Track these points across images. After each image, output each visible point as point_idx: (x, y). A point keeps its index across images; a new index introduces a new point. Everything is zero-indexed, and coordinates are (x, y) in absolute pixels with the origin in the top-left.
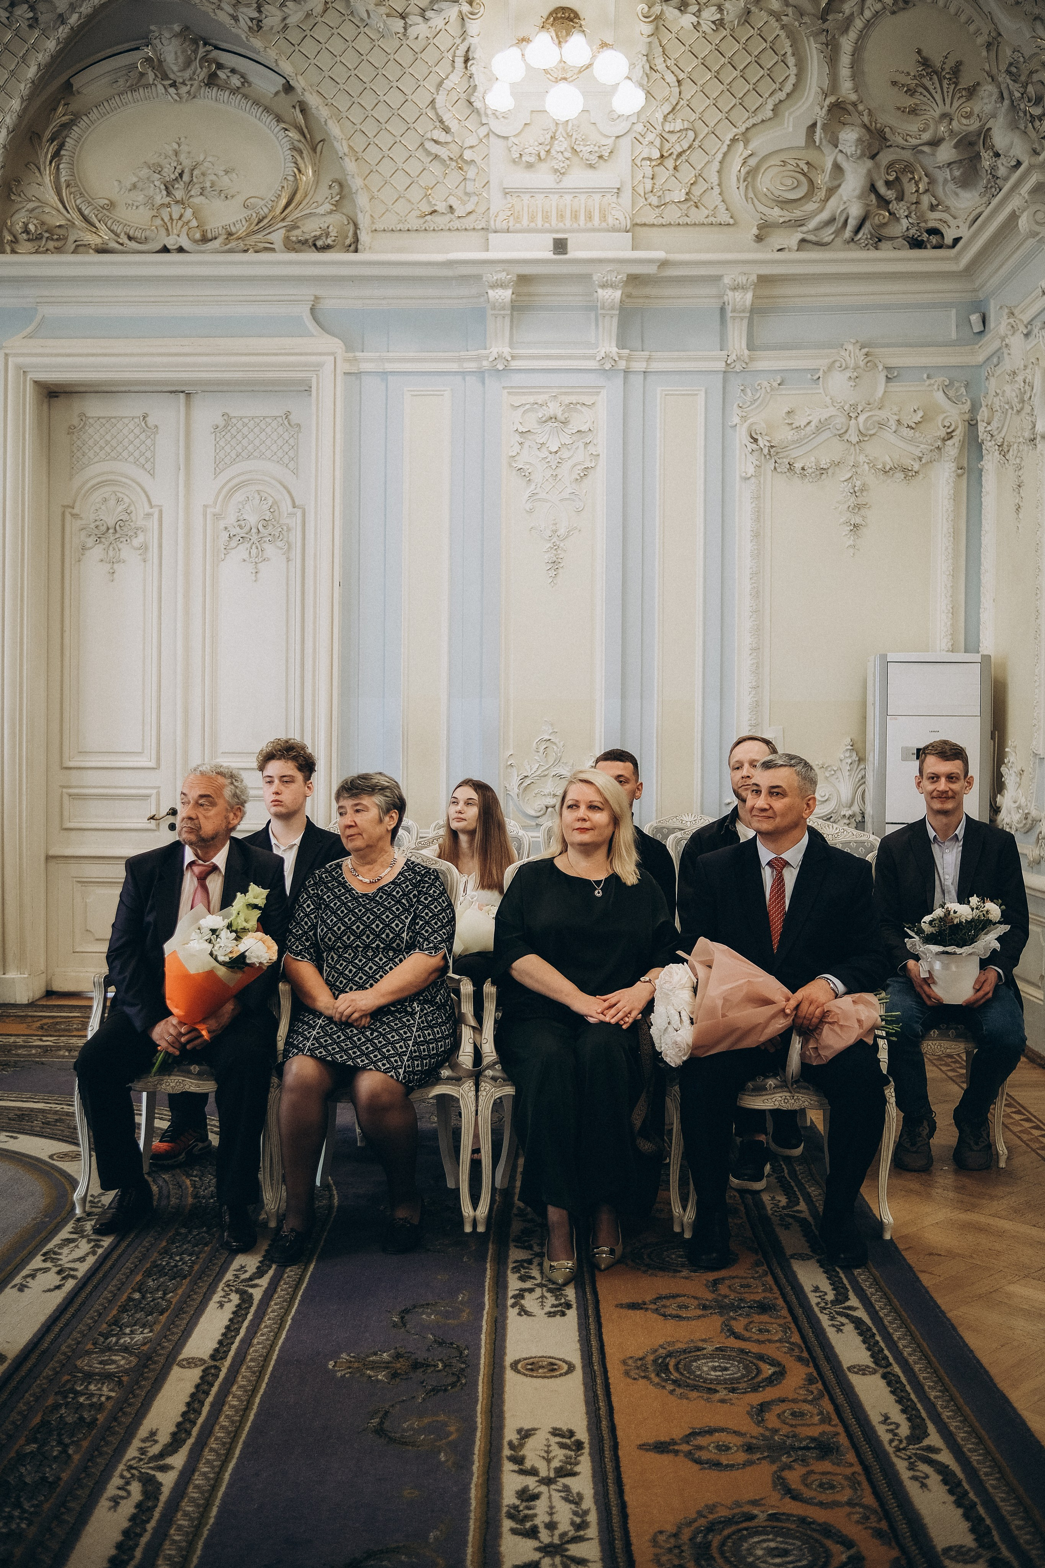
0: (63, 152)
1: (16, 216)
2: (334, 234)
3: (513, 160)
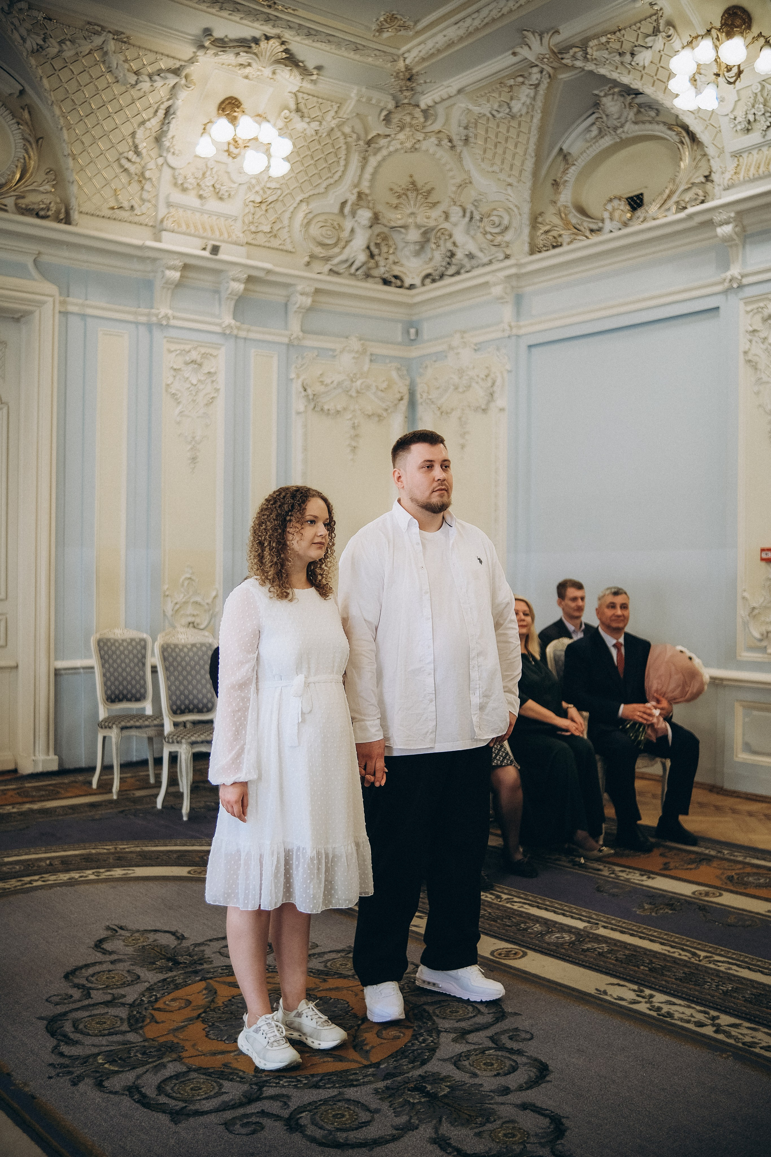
2: (54, 209)
3: (175, 184)
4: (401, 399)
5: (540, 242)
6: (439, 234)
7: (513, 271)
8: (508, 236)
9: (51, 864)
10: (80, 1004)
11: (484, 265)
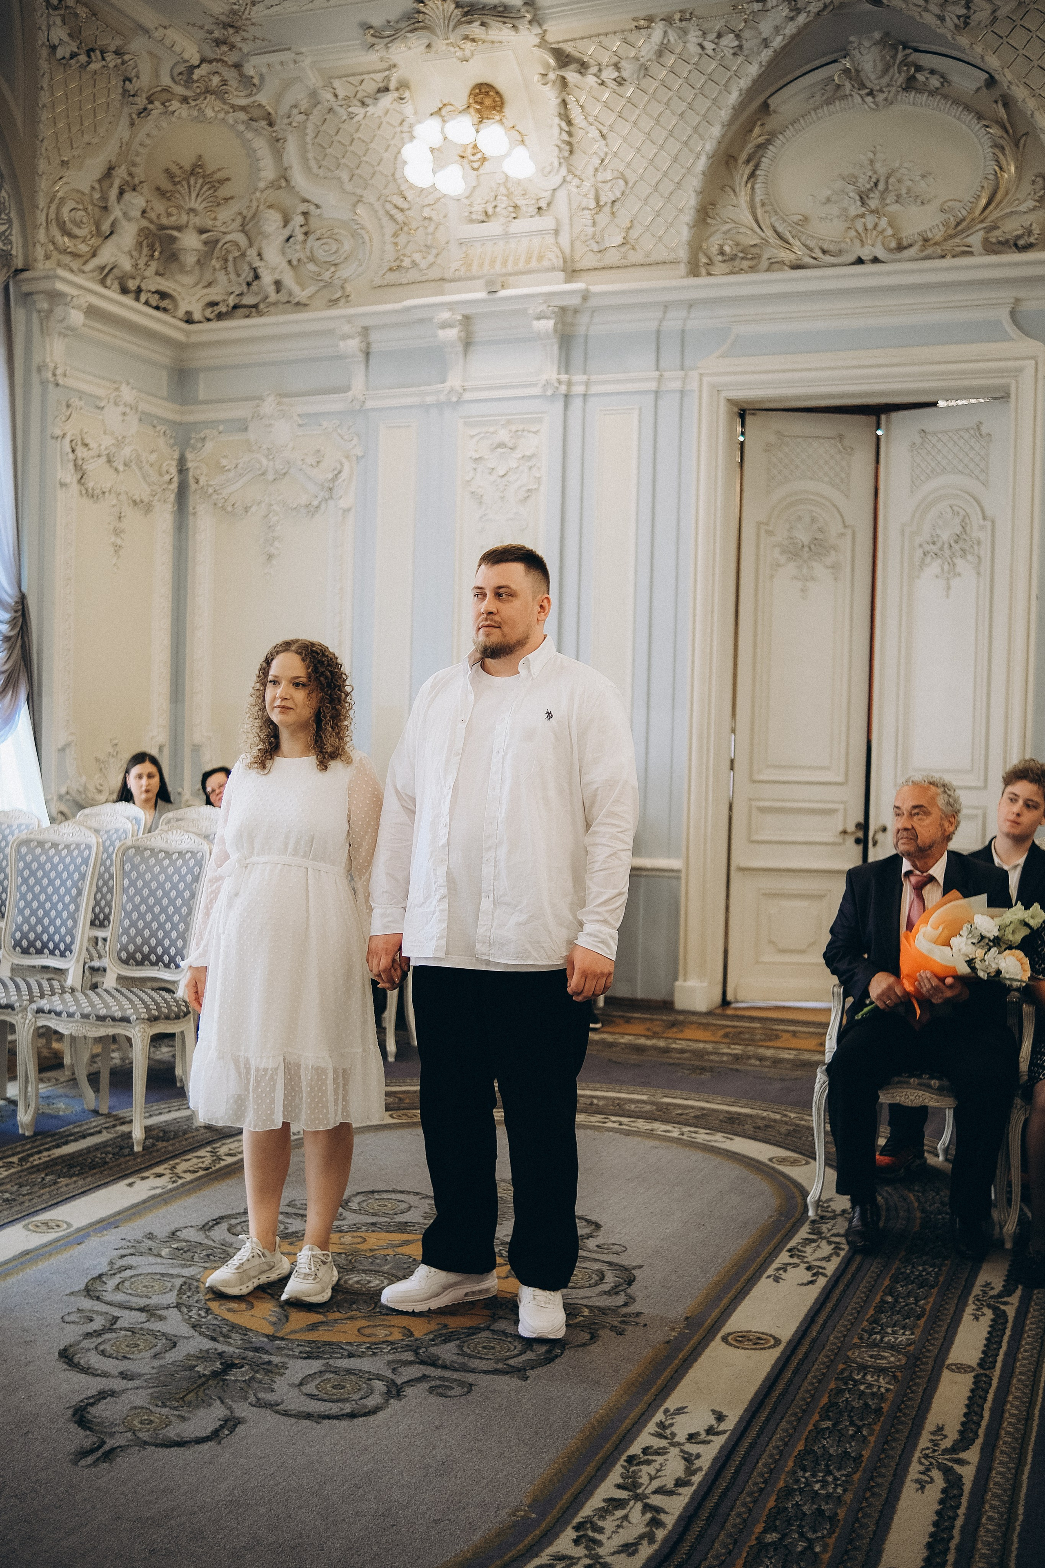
0: (758, 172)
1: (712, 239)
2: (1037, 235)
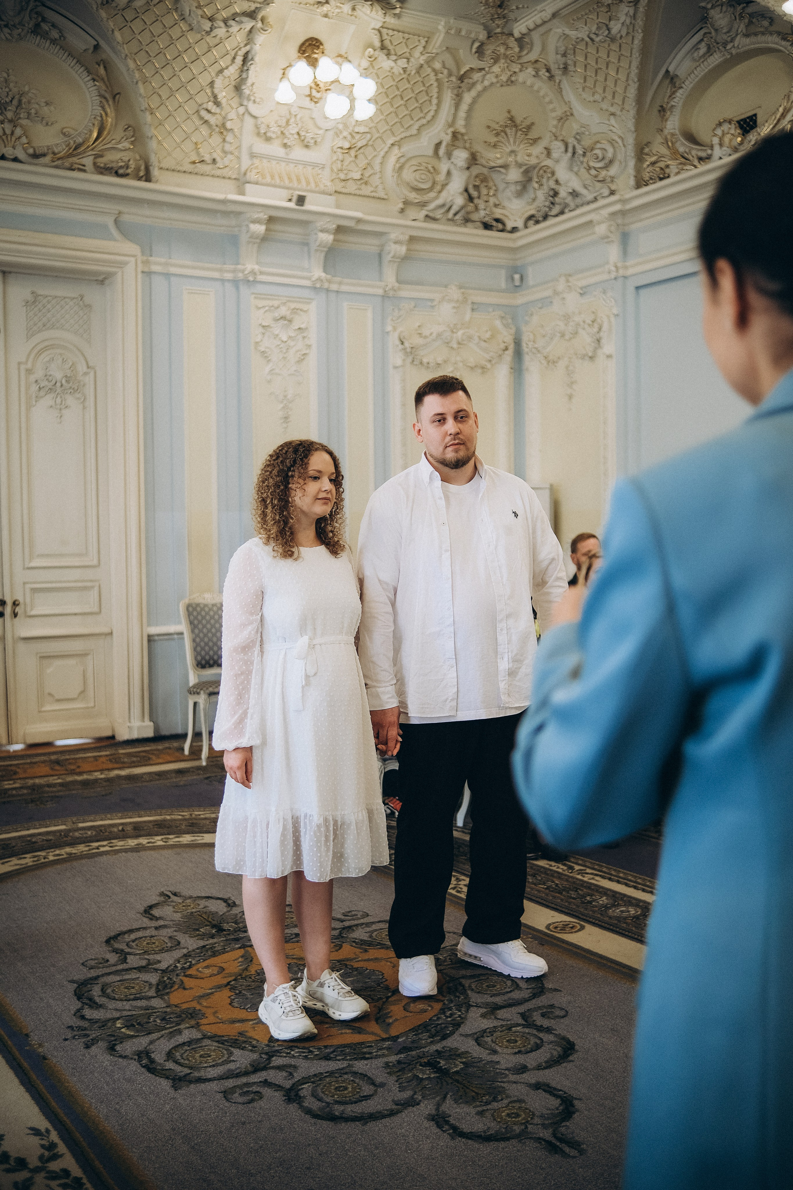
2: (133, 166)
3: (258, 134)
4: (506, 349)
5: (646, 176)
6: (541, 172)
7: (618, 207)
8: (613, 171)
9: (123, 830)
10: (114, 969)
11: (588, 203)
